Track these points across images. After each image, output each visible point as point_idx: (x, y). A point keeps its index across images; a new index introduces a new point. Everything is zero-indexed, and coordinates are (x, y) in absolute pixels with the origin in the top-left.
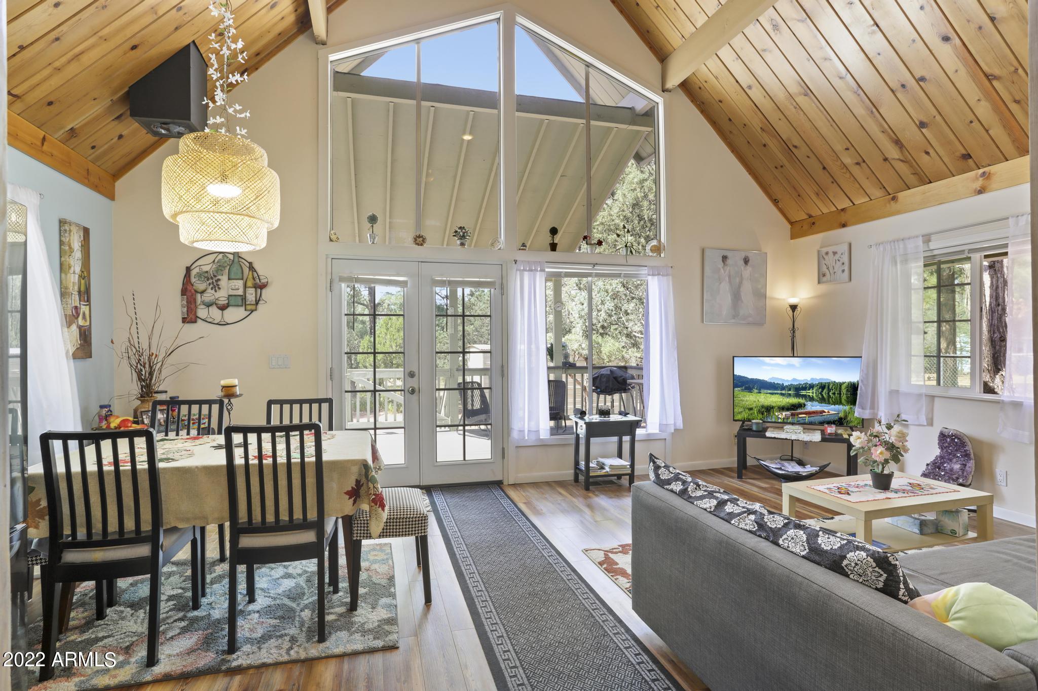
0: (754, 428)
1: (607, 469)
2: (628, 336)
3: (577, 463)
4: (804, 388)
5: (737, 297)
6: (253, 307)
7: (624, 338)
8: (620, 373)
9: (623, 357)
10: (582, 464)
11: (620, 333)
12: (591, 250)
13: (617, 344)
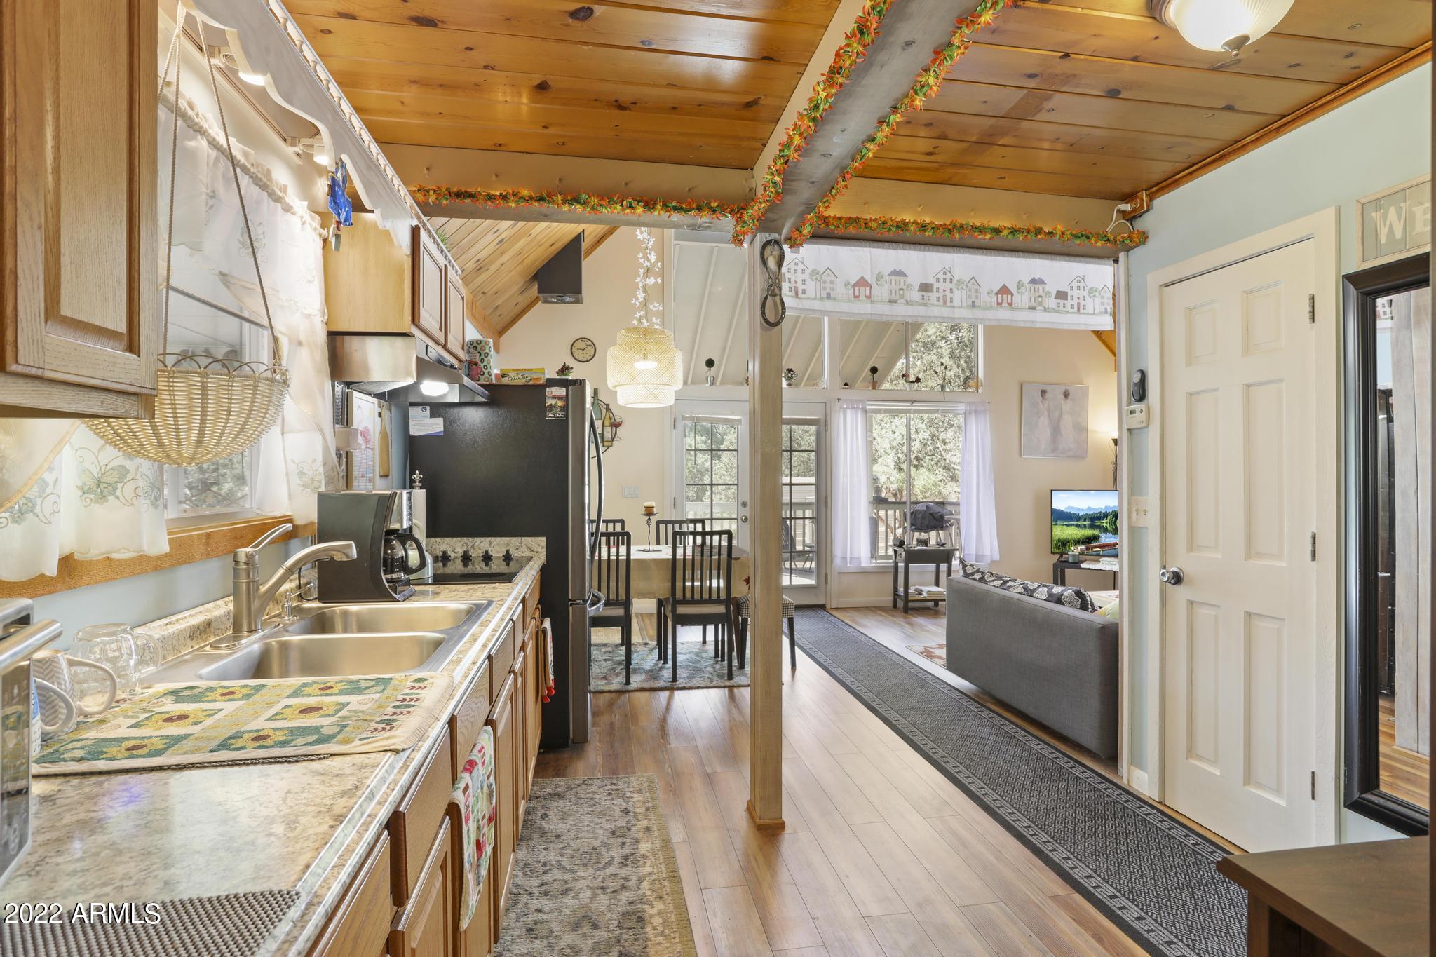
0: (1071, 560)
1: (925, 595)
2: (947, 468)
3: (896, 589)
4: (1099, 518)
5: (1056, 430)
6: (610, 444)
7: (941, 469)
8: (937, 509)
9: (940, 493)
10: (901, 591)
11: (937, 464)
12: (910, 387)
13: (932, 477)
